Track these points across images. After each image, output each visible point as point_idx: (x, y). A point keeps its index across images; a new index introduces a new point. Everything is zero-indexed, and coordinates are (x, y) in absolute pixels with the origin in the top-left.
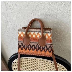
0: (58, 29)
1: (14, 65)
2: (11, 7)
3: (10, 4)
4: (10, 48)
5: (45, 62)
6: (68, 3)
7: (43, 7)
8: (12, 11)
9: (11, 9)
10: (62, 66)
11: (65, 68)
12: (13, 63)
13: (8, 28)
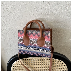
0: (55, 27)
1: (14, 67)
2: (8, 9)
3: (8, 5)
4: (6, 52)
5: (45, 60)
6: (63, 3)
7: (41, 8)
8: (10, 12)
9: (8, 10)
10: (61, 61)
11: (64, 63)
12: (13, 66)
13: (4, 31)
